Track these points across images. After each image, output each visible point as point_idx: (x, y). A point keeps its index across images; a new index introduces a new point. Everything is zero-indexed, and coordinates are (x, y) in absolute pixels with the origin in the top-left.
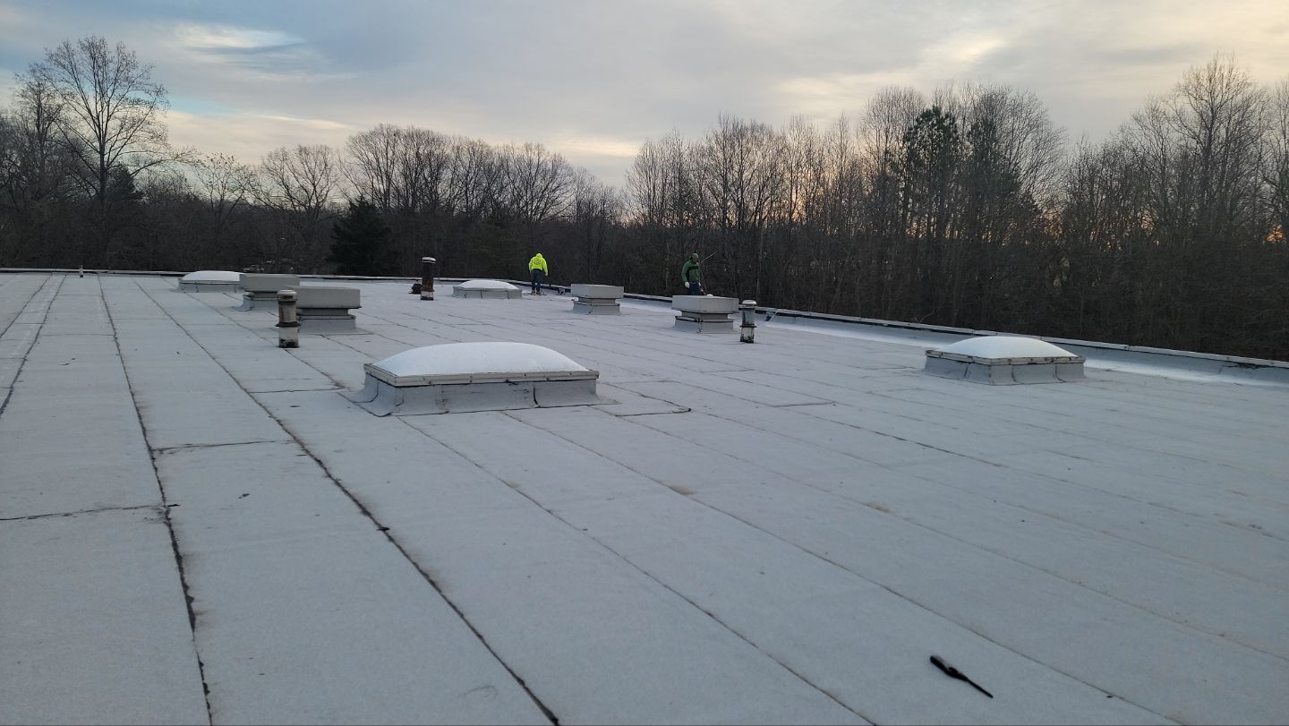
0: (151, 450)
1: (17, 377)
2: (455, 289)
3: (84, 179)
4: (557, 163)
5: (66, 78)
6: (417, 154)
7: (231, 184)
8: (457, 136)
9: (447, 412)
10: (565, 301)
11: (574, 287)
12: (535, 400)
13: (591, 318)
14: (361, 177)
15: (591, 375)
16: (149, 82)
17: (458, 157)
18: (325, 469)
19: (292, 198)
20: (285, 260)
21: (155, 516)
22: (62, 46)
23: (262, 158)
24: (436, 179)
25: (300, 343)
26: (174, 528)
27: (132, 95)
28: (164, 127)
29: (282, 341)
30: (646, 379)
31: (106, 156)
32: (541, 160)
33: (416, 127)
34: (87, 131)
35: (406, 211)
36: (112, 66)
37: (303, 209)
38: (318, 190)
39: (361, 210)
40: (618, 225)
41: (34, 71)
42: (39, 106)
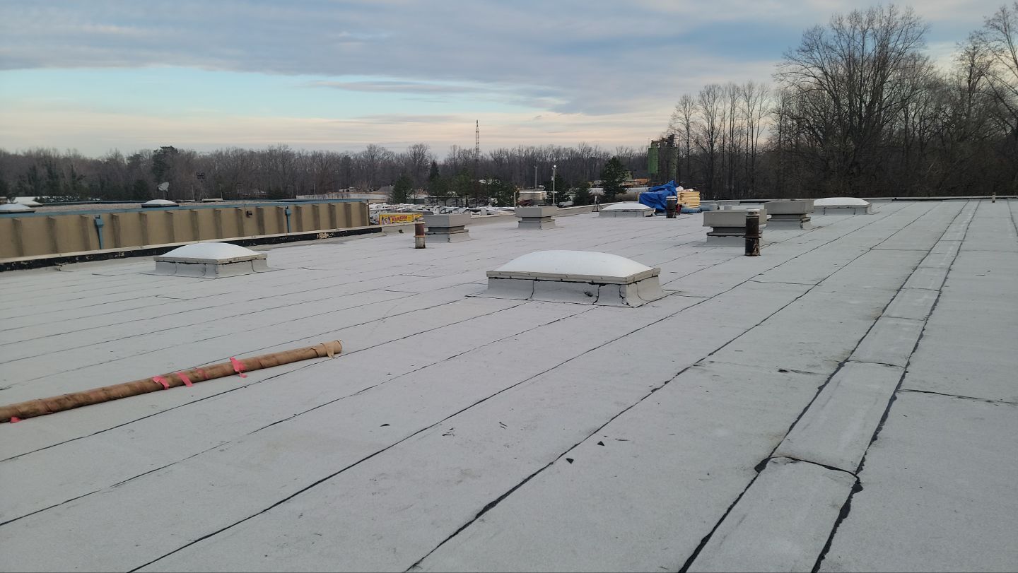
1: (944, 283)
3: (1003, 120)
5: (999, 37)
22: (999, 11)
41: (973, 37)
42: (973, 65)
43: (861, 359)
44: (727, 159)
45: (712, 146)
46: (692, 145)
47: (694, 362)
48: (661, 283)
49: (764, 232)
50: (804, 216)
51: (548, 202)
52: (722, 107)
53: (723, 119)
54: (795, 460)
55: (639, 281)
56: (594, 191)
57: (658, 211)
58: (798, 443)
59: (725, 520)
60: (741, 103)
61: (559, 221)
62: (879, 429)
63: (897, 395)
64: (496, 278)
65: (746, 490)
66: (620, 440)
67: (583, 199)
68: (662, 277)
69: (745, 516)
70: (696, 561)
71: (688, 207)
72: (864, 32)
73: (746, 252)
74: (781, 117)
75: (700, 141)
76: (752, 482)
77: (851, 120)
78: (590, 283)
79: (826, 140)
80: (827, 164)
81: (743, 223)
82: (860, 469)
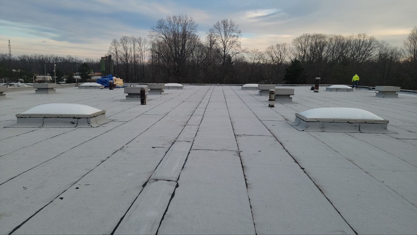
0: (235, 135)
1: (204, 113)
2: (327, 88)
3: (220, 59)
4: (372, 40)
5: (218, 32)
6: (316, 42)
7: (257, 57)
8: (331, 35)
9: (324, 131)
10: (372, 93)
11: (377, 87)
12: (359, 130)
13: (384, 99)
14: (296, 52)
15: (385, 122)
16: (237, 30)
17: (331, 42)
18: (283, 146)
19: (273, 61)
20: (270, 80)
21: (236, 154)
22: (217, 23)
23: (266, 49)
24: (322, 51)
25: (275, 106)
26: (241, 158)
27: (233, 34)
28: (240, 42)
29: (269, 105)
30: (411, 124)
31: (226, 52)
32: (365, 39)
33: (316, 33)
34: (221, 46)
35: (310, 62)
36: (229, 27)
37: (276, 64)
38: (282, 57)
39: (295, 63)
40: (398, 63)
41: (210, 31)
42: (211, 40)
43: (180, 141)
44: (133, 66)
45: (127, 61)
46: (119, 60)
47: (120, 148)
48: (106, 117)
49: (148, 96)
50: (161, 90)
51: (52, 81)
52: (129, 46)
53: (131, 51)
54: (157, 180)
55: (97, 116)
56: (76, 77)
57: (105, 87)
58: (158, 174)
59: (130, 208)
60: (137, 45)
61: (57, 90)
62: (185, 164)
63: (190, 152)
64: (22, 117)
65: (139, 195)
66: (87, 185)
67: (71, 81)
68: (107, 114)
69: (138, 205)
70: (118, 228)
71: (118, 85)
72: (178, 24)
73: (141, 103)
74: (152, 52)
75: (122, 59)
76: (141, 191)
77: (176, 56)
78: (73, 118)
79: (168, 62)
80: (169, 71)
81: (139, 92)
82: (178, 179)
